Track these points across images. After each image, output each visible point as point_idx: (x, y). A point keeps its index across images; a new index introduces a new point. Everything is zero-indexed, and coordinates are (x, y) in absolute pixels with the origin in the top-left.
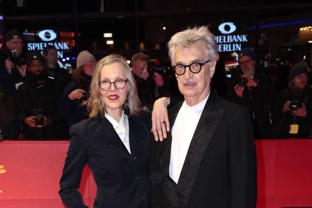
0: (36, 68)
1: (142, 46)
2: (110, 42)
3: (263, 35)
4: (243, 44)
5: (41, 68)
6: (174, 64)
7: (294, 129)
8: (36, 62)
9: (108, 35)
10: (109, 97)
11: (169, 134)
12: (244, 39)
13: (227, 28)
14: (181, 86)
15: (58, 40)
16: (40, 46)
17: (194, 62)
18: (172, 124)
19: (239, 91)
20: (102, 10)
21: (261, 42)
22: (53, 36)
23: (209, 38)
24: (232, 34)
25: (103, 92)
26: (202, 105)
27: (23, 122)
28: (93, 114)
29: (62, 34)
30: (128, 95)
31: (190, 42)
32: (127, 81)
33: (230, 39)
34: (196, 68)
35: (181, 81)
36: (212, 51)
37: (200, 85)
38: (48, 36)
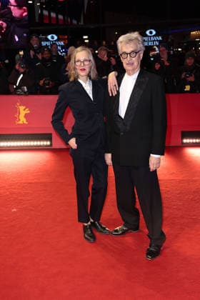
0: (46, 55)
1: (104, 43)
2: (87, 41)
3: (170, 36)
4: (160, 41)
5: (49, 55)
6: (120, 52)
7: (188, 88)
8: (46, 52)
9: (85, 37)
12: (160, 38)
13: (151, 33)
14: (125, 65)
15: (58, 40)
16: (48, 43)
17: (132, 52)
21: (169, 40)
22: (56, 38)
23: (139, 38)
24: (154, 36)
26: (136, 75)
28: (72, 79)
29: (60, 37)
31: (131, 40)
32: (90, 61)
33: (152, 39)
34: (133, 55)
35: (125, 62)
37: (136, 64)
38: (53, 38)
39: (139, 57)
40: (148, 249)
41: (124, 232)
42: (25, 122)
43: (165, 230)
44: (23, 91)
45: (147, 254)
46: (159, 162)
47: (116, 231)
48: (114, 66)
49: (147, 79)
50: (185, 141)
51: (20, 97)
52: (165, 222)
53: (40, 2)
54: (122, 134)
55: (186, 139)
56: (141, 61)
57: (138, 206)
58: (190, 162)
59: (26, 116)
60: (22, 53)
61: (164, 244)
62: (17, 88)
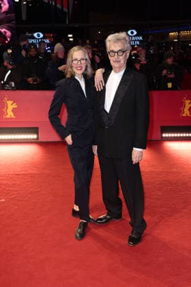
0: (33, 53)
1: (88, 41)
2: (71, 39)
3: (150, 37)
4: (140, 41)
5: (35, 53)
7: (170, 85)
8: (33, 50)
9: (70, 36)
10: (76, 68)
11: (104, 88)
12: (141, 39)
13: (132, 33)
15: (44, 38)
16: (34, 41)
17: (120, 51)
18: (105, 83)
19: (138, 66)
20: (67, 22)
21: (149, 40)
22: (41, 35)
23: (127, 39)
24: (134, 36)
25: (73, 65)
26: (122, 73)
27: (26, 81)
28: (68, 76)
29: (46, 35)
30: (87, 67)
31: (118, 40)
32: (86, 60)
33: (133, 38)
34: (120, 53)
35: (112, 59)
36: (129, 45)
37: (122, 62)
38: (39, 36)
39: (126, 55)
40: (130, 236)
41: (108, 221)
42: (13, 116)
43: (146, 218)
44: (11, 86)
45: (129, 241)
46: (142, 156)
47: (101, 219)
48: (98, 64)
49: (132, 76)
50: (164, 135)
51: (8, 92)
52: (146, 211)
53: (26, 1)
54: (107, 127)
55: (165, 133)
56: (128, 60)
57: (121, 196)
58: (170, 155)
59: (14, 110)
60: (10, 51)
61: (145, 231)
62: (5, 83)
